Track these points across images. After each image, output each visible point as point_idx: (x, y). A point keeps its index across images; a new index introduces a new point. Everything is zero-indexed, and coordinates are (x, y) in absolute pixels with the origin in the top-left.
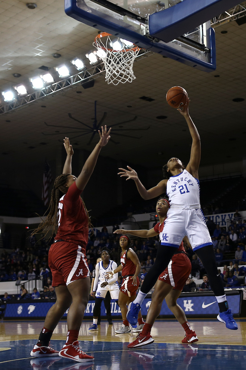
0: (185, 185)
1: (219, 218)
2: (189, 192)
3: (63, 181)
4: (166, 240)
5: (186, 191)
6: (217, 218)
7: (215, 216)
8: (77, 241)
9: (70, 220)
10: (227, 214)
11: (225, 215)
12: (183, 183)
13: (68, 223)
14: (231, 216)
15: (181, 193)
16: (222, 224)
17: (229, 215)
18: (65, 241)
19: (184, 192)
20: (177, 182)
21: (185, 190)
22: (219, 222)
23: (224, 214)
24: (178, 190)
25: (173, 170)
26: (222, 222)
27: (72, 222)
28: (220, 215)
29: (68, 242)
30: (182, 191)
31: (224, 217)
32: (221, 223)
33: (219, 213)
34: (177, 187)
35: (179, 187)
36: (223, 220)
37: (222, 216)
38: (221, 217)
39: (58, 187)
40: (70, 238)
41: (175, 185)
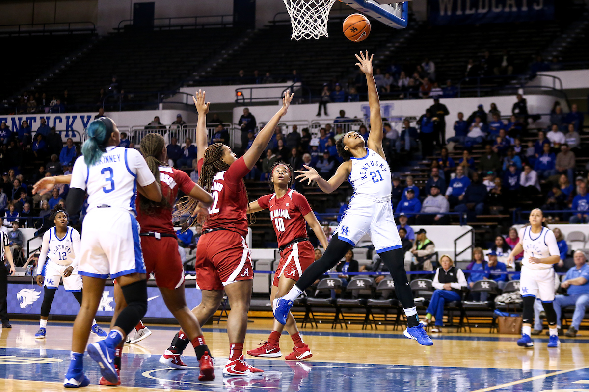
0: (378, 171)
1: (61, 121)
2: (383, 180)
3: (219, 154)
4: (346, 234)
5: (380, 179)
6: (58, 121)
7: (53, 116)
8: (241, 230)
9: (233, 206)
10: (78, 115)
11: (74, 118)
12: (374, 168)
13: (229, 208)
14: (86, 120)
15: (374, 182)
16: (67, 135)
17: (82, 117)
18: (226, 229)
19: (378, 181)
20: (366, 166)
21: (378, 177)
22: (60, 132)
23: (71, 115)
24: (369, 177)
25: (355, 148)
26: (67, 131)
27: (235, 208)
28: (63, 116)
29: (231, 231)
30: (375, 179)
31: (71, 120)
32: (64, 134)
33: (62, 112)
34: (368, 174)
35: (371, 174)
36: (69, 127)
37: (68, 118)
38: (64, 120)
39: (213, 162)
40: (234, 226)
41: (365, 171)
